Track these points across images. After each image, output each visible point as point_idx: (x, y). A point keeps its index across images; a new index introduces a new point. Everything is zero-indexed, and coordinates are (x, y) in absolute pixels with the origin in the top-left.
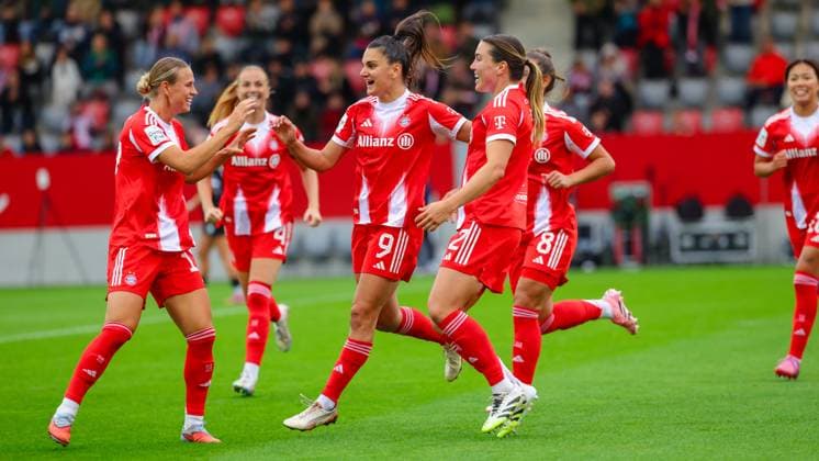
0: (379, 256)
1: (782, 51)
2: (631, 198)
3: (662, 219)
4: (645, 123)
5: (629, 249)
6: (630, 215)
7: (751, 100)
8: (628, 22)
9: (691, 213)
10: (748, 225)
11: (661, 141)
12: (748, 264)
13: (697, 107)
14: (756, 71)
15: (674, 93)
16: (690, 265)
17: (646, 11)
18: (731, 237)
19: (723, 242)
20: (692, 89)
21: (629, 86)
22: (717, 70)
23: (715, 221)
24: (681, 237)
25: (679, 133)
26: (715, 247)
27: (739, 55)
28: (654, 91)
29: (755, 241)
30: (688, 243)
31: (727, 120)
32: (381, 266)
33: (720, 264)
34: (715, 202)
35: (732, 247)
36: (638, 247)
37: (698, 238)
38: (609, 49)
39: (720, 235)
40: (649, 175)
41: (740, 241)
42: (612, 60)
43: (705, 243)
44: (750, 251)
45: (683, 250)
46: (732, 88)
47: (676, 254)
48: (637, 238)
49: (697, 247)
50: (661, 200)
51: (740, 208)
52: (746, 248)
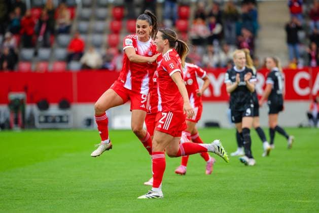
0: (142, 102)
1: (82, 38)
2: (17, 99)
3: (31, 109)
4: (24, 67)
5: (17, 122)
6: (17, 107)
7: (69, 59)
8: (15, 23)
9: (44, 106)
10: (68, 112)
11: (30, 74)
12: (69, 129)
13: (46, 61)
14: (71, 46)
15: (36, 54)
16: (43, 129)
17: (23, 18)
18: (61, 117)
19: (58, 119)
20: (44, 53)
21: (16, 50)
22: (54, 45)
23: (54, 110)
24: (39, 117)
25: (38, 71)
26: (54, 121)
27: (64, 39)
28: (28, 53)
29: (71, 119)
30: (42, 119)
31: (59, 67)
32: (143, 106)
33: (56, 129)
34: (54, 102)
35: (61, 121)
36: (21, 121)
37: (47, 117)
38: (8, 35)
39: (56, 116)
40: (25, 89)
41: (65, 119)
42: (9, 39)
43: (50, 119)
44: (69, 123)
45: (40, 122)
46: (61, 53)
47: (37, 124)
48: (20, 117)
49: (46, 121)
50: (31, 100)
51: (65, 105)
52: (67, 122)
